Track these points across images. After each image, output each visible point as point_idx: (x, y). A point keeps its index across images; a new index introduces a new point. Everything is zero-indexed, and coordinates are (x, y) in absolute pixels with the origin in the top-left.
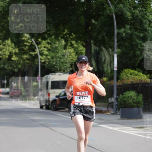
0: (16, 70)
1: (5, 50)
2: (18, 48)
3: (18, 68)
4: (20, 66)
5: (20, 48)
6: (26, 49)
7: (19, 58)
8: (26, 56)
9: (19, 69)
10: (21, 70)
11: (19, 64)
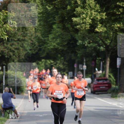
0: (102, 48)
1: (84, 15)
2: (105, 11)
3: (106, 44)
4: (108, 42)
5: (108, 12)
6: (120, 13)
7: (107, 29)
8: (118, 25)
9: (107, 47)
10: (110, 48)
11: (107, 38)
